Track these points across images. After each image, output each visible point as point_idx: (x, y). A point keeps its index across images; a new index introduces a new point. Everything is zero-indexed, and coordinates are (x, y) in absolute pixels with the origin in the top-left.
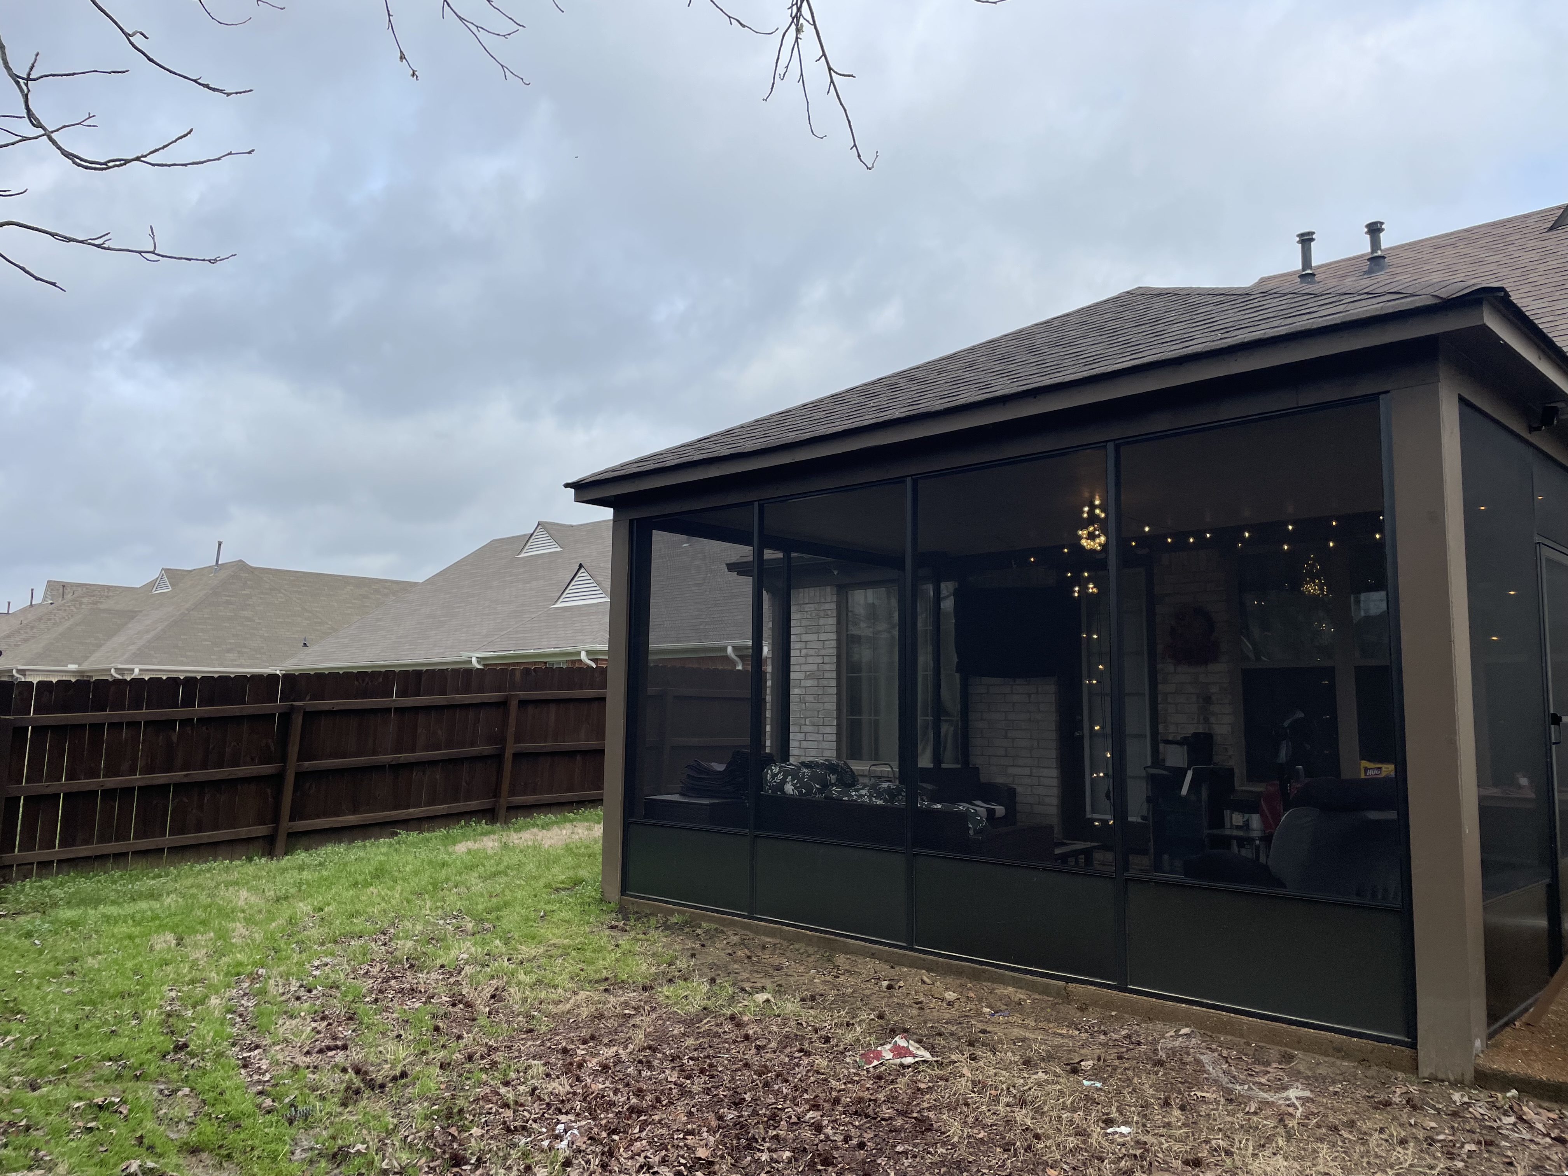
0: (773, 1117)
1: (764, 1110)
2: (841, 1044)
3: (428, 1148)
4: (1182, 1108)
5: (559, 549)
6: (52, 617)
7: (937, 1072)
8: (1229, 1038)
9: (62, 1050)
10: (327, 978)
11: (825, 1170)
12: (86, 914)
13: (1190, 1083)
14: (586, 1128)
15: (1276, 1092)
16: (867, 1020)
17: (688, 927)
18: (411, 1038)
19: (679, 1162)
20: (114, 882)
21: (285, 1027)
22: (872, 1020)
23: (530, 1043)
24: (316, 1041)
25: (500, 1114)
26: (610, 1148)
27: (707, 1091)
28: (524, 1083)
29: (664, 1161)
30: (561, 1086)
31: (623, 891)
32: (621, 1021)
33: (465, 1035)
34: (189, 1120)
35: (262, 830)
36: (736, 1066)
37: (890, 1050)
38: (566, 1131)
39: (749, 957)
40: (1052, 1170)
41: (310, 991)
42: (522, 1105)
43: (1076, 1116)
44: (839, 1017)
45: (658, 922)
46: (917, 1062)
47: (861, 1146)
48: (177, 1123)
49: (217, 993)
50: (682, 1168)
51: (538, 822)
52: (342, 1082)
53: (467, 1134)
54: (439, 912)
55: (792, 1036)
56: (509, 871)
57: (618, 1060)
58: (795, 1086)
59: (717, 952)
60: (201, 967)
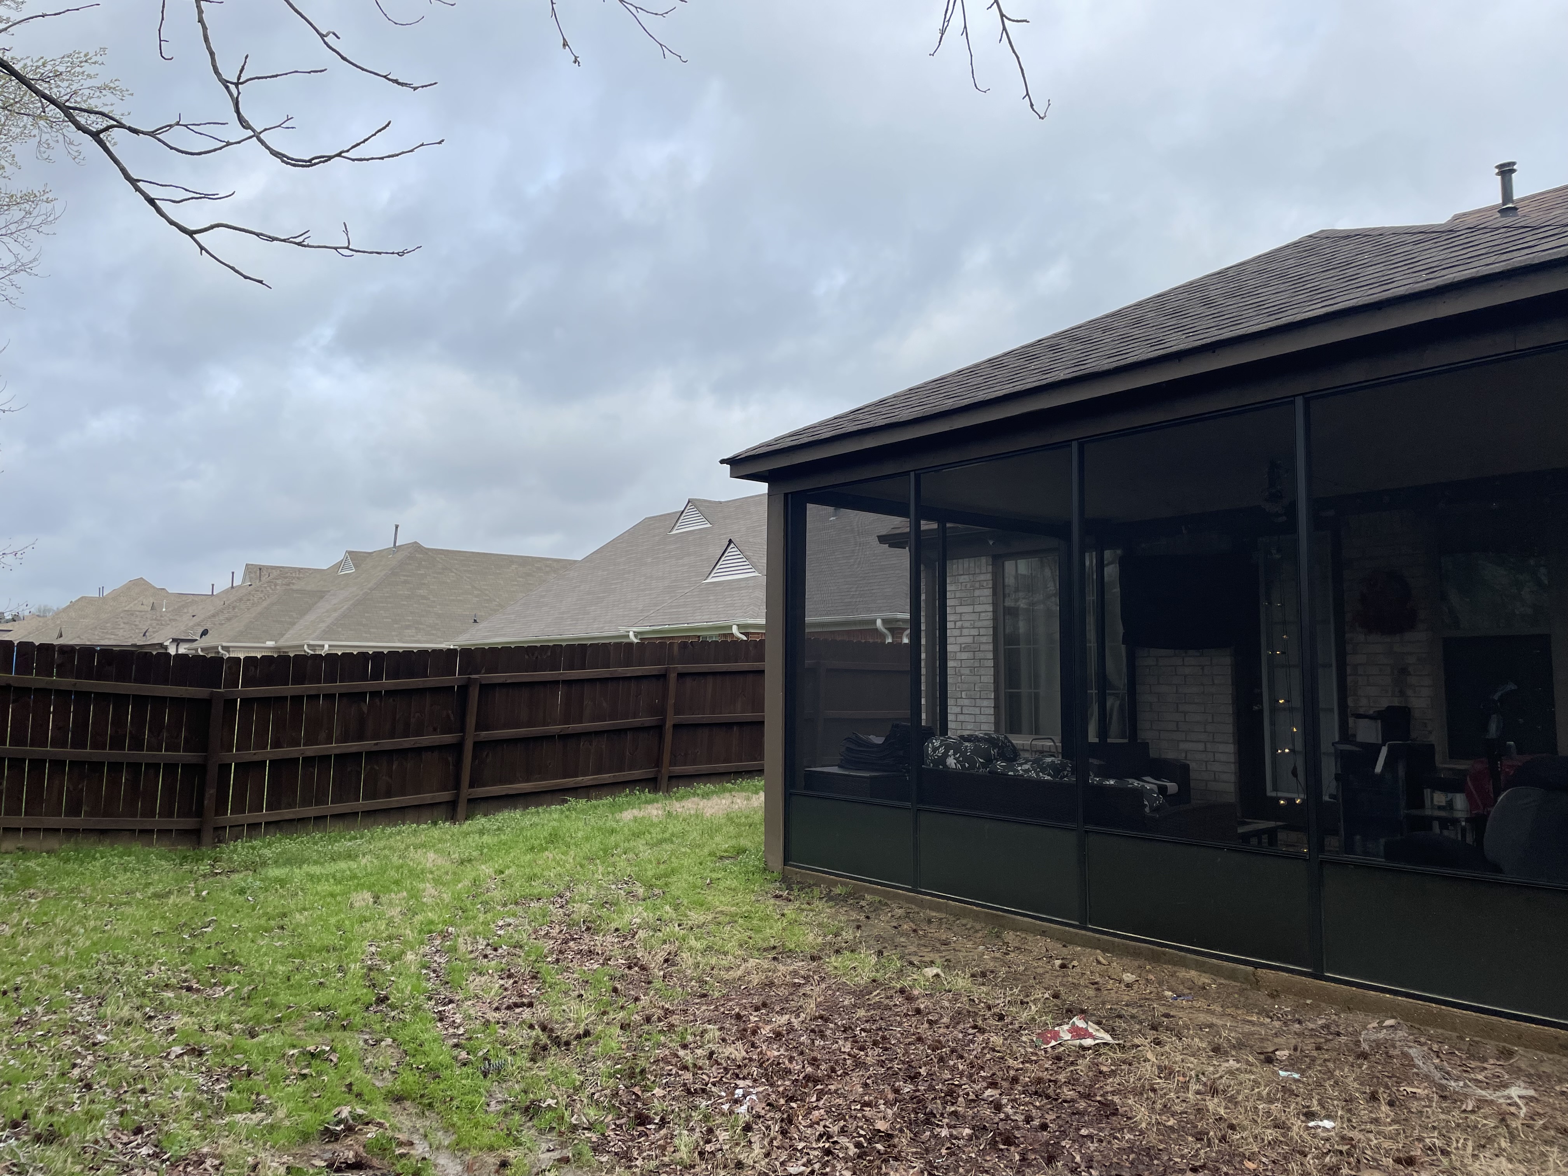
0: (950, 1093)
1: (940, 1085)
2: (1016, 1022)
3: (614, 1105)
4: (1391, 1104)
5: (709, 525)
6: (252, 598)
7: (1119, 1055)
8: (1440, 1031)
9: (276, 1000)
10: (511, 937)
11: (1008, 1150)
12: (293, 873)
13: (1398, 1078)
14: (764, 1094)
15: (1495, 1090)
16: (1042, 1000)
17: (851, 898)
18: (591, 998)
19: (858, 1133)
20: (315, 843)
21: (475, 983)
22: (1047, 999)
23: (704, 1008)
24: (504, 998)
25: (680, 1076)
26: (789, 1115)
27: (881, 1063)
28: (701, 1047)
29: (843, 1131)
30: (737, 1051)
31: (786, 860)
32: (791, 990)
33: (642, 997)
34: (393, 1069)
35: (445, 796)
36: (910, 1040)
37: (1069, 1031)
38: (744, 1096)
39: (915, 931)
40: (1250, 1163)
41: (496, 950)
42: (700, 1068)
43: (1273, 1107)
44: (1012, 995)
45: (821, 893)
46: (1097, 1044)
47: (1044, 1127)
48: (382, 1071)
49: (412, 949)
50: (862, 1139)
51: (699, 792)
52: (530, 1038)
53: (649, 1094)
54: (611, 877)
55: (965, 1012)
56: (674, 839)
57: (791, 1029)
58: (971, 1063)
59: (882, 924)
60: (396, 925)
